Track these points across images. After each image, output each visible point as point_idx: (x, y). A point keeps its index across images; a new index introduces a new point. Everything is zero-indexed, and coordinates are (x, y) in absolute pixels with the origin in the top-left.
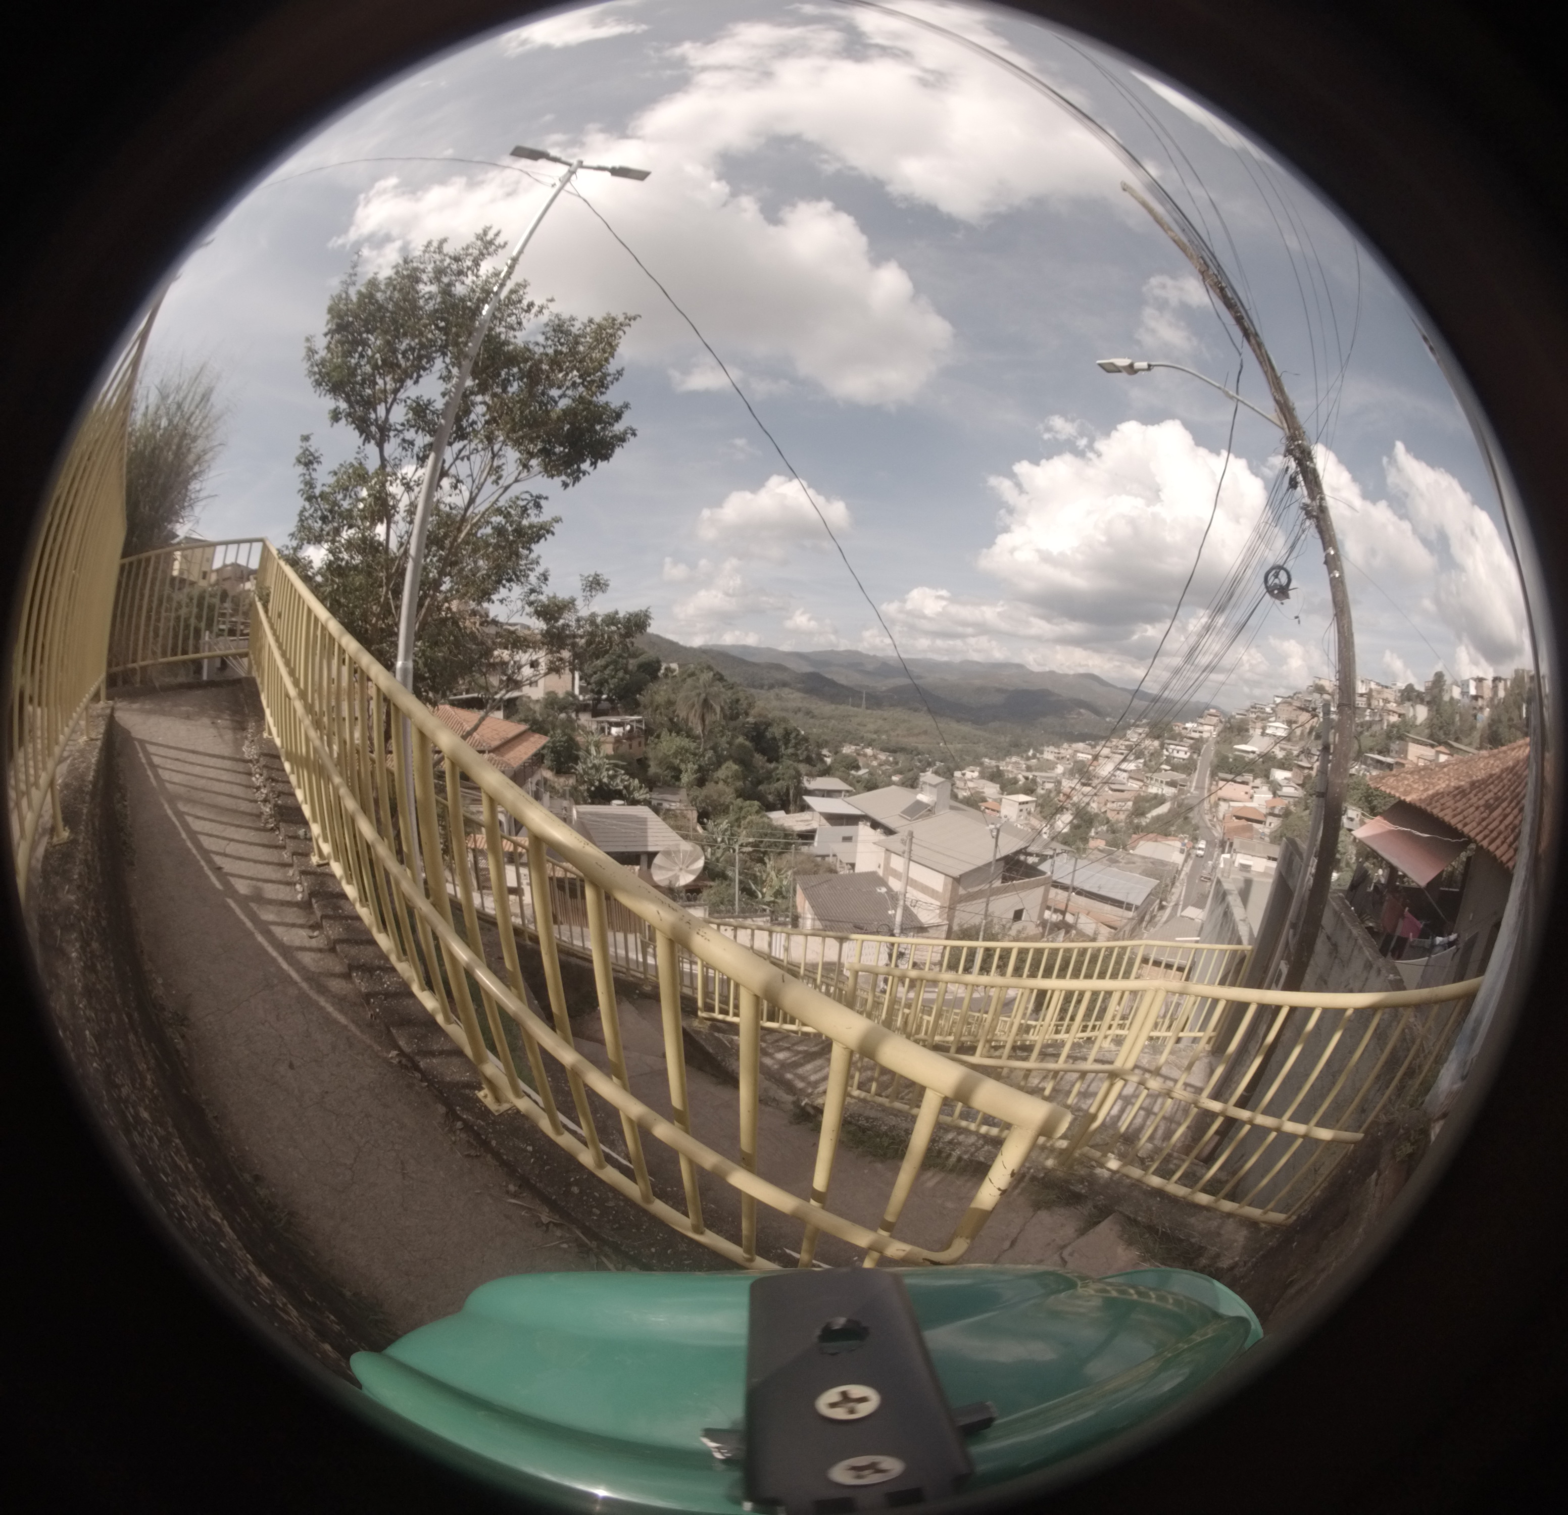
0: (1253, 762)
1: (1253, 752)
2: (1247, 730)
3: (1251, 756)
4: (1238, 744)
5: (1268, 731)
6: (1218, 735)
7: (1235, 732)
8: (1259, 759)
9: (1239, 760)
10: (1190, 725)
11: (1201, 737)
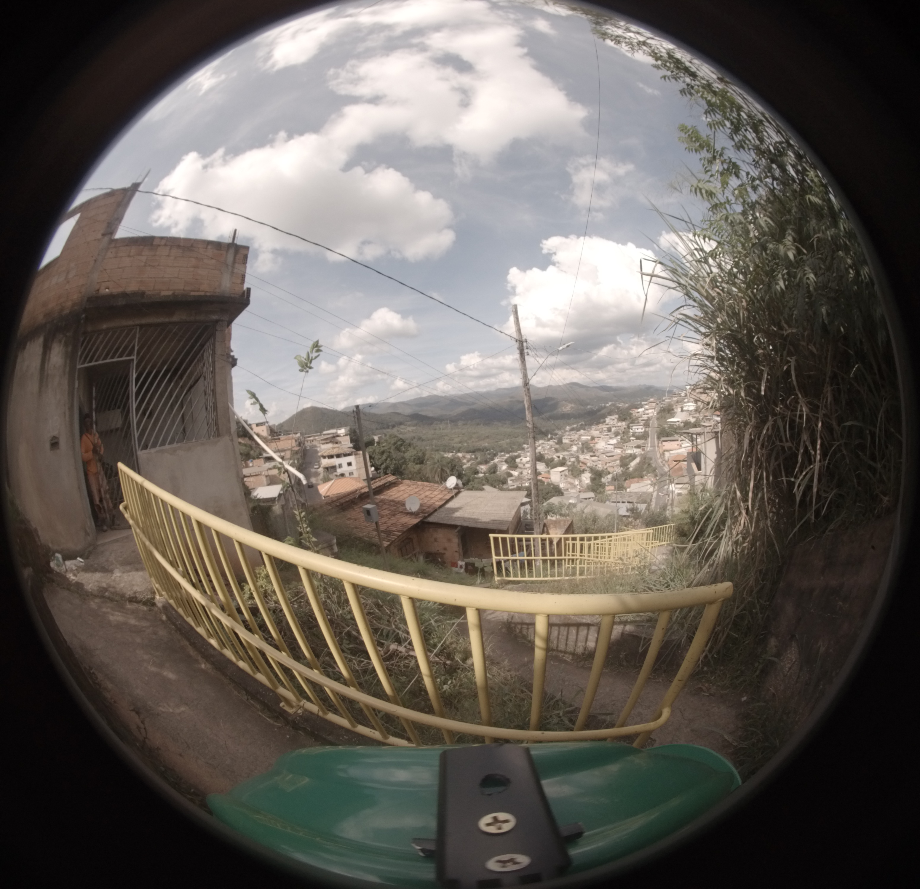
0: (679, 427)
1: (678, 421)
4: (669, 418)
5: (684, 409)
6: (658, 414)
7: (668, 411)
8: (682, 425)
9: (671, 426)
10: (640, 410)
11: (648, 417)
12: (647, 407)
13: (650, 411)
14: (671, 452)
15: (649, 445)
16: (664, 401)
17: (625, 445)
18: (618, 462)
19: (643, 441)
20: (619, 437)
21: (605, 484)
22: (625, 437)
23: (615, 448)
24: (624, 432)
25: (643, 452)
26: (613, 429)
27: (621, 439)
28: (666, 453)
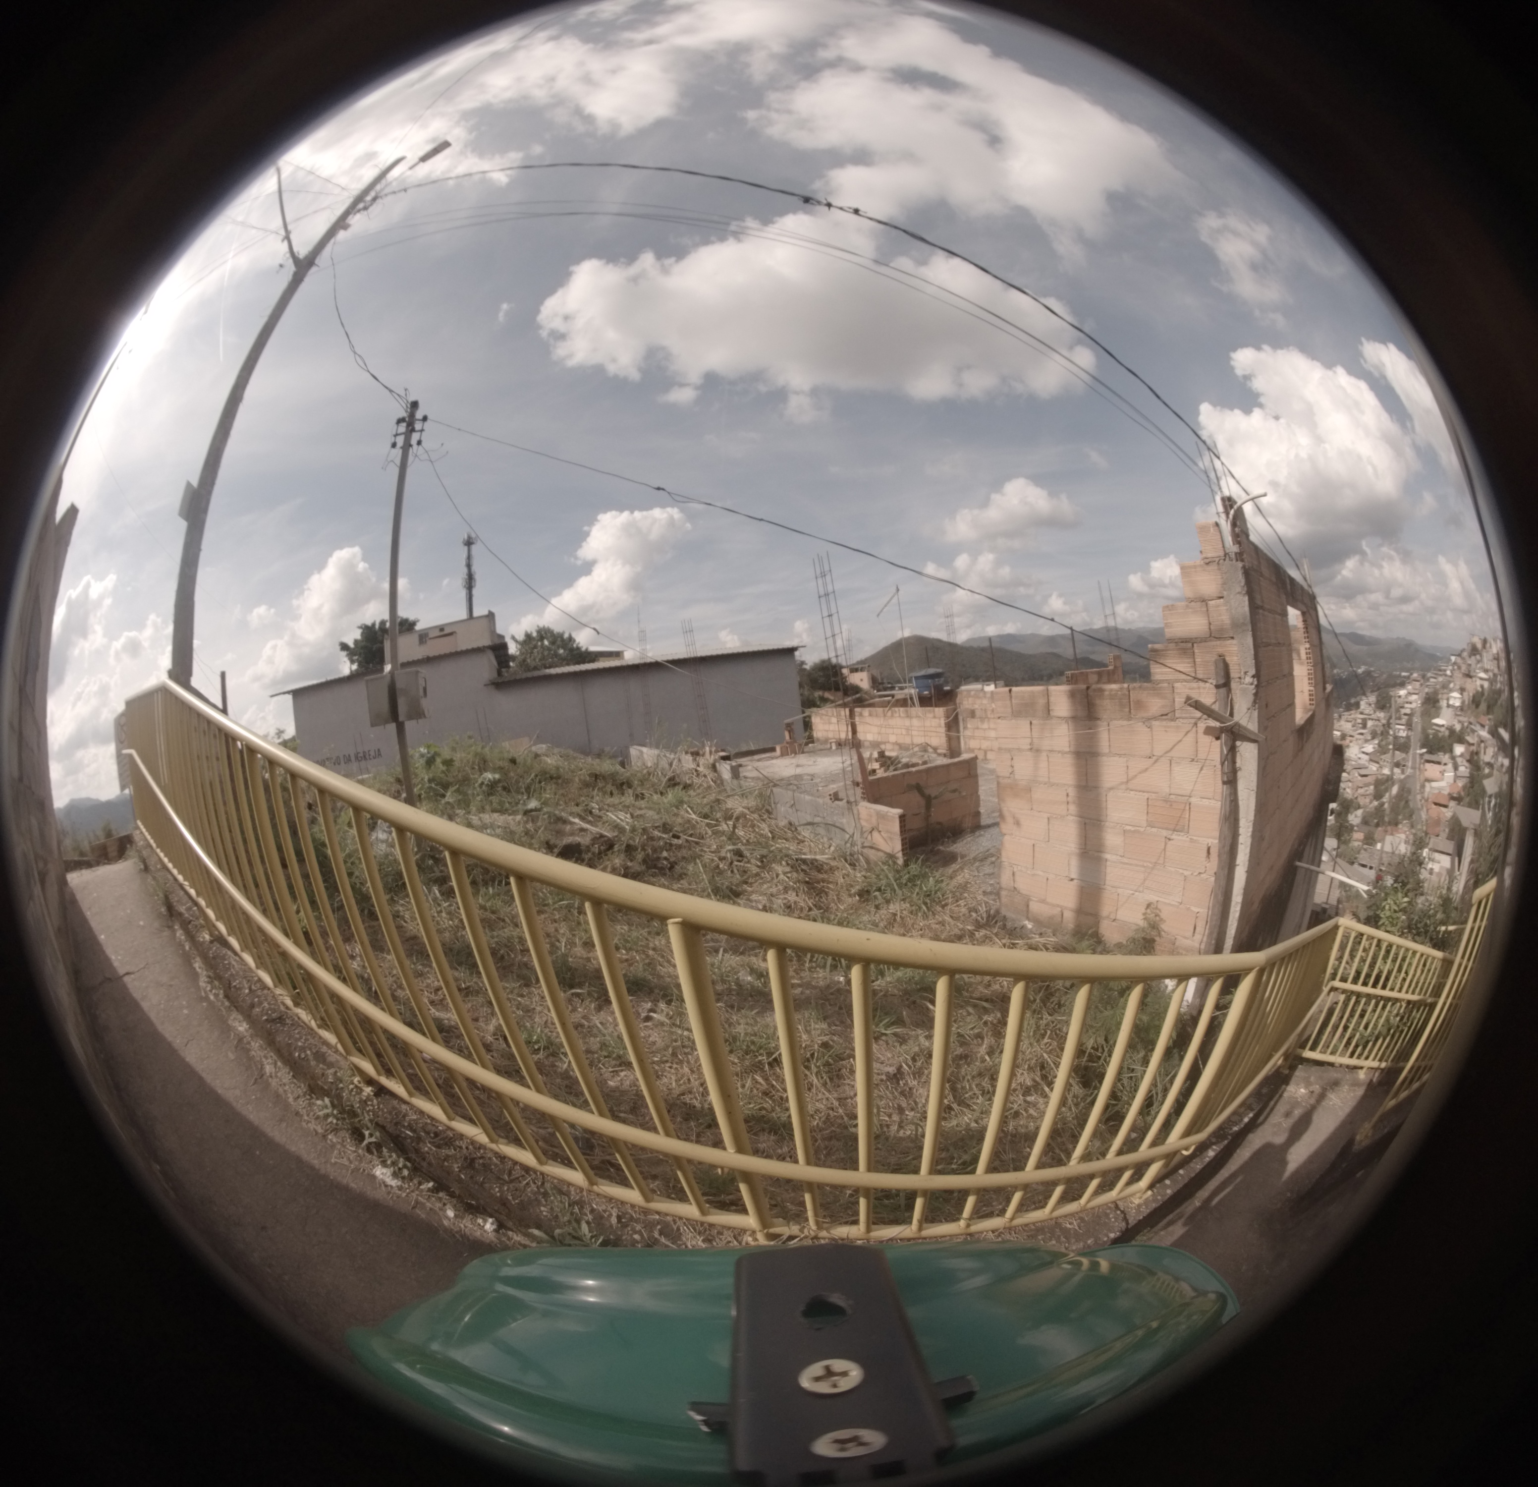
0: (1443, 736)
1: (1443, 726)
2: (1438, 701)
3: (1443, 729)
4: (1434, 718)
5: (1451, 702)
6: (1423, 704)
7: (1431, 703)
8: (1447, 733)
9: (1435, 735)
10: (1402, 692)
11: (1412, 709)
12: (1410, 687)
13: (1414, 697)
14: (1434, 784)
15: (1410, 764)
16: (1428, 680)
17: (1383, 757)
18: (1372, 787)
19: (1404, 755)
20: (1376, 742)
21: (1352, 826)
22: (1384, 743)
23: (1371, 760)
24: (1382, 734)
25: (1403, 777)
26: (1370, 724)
27: (1379, 745)
28: (1427, 784)
